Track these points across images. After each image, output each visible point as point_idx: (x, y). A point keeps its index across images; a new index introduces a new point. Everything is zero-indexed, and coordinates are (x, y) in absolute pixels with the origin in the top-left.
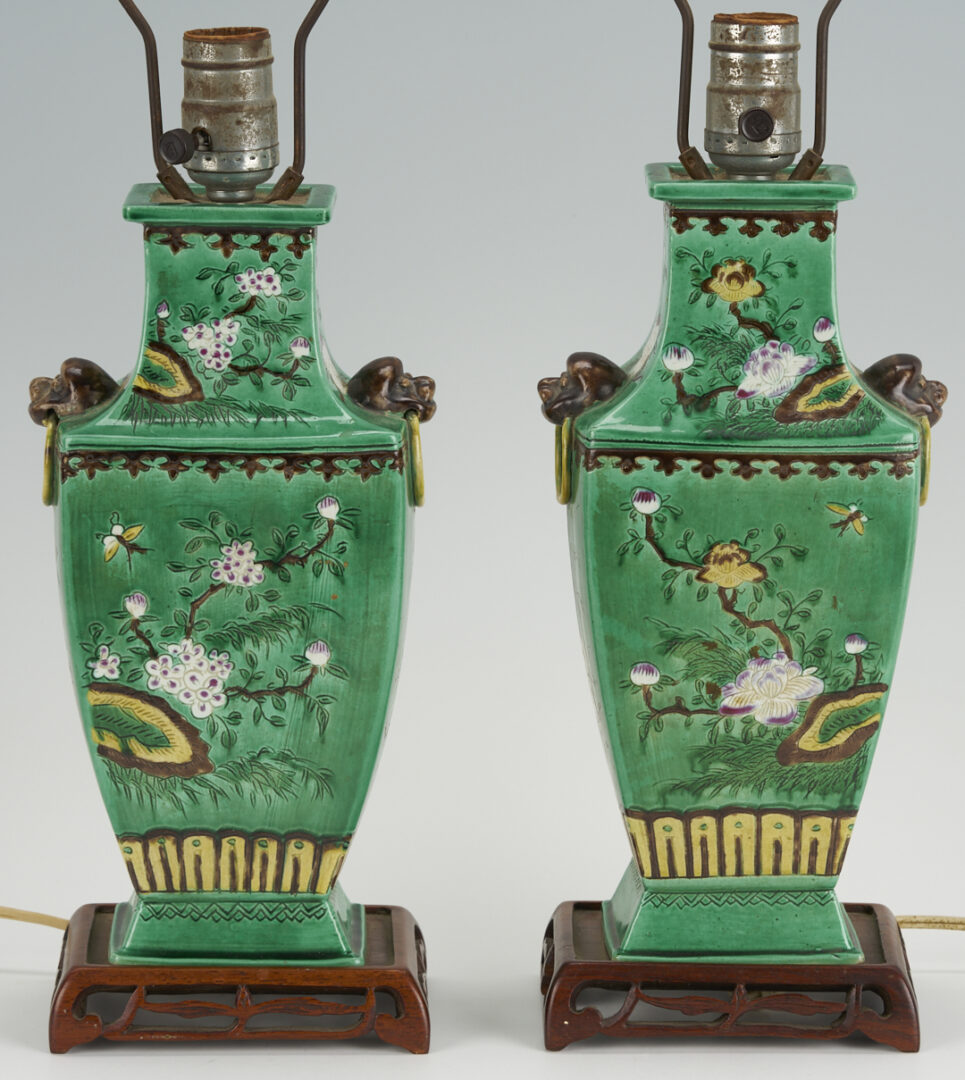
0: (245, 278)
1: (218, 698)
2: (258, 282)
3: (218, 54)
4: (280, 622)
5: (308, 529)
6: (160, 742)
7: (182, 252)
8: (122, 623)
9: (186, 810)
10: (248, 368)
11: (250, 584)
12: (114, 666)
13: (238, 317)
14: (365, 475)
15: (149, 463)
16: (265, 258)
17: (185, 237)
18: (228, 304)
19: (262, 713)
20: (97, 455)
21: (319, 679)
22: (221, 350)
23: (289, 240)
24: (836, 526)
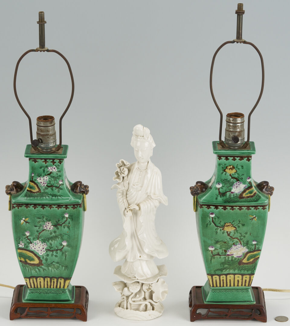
0: (50, 168)
1: (44, 251)
2: (52, 169)
3: (44, 124)
4: (57, 237)
5: (62, 219)
6: (33, 260)
7: (37, 163)
8: (25, 237)
9: (38, 272)
10: (50, 186)
11: (51, 229)
12: (23, 245)
13: (48, 176)
14: (74, 209)
15: (30, 206)
16: (54, 164)
17: (37, 160)
18: (46, 173)
19: (53, 254)
20: (19, 204)
21: (64, 248)
22: (45, 182)
23: (59, 161)
24: (251, 219)
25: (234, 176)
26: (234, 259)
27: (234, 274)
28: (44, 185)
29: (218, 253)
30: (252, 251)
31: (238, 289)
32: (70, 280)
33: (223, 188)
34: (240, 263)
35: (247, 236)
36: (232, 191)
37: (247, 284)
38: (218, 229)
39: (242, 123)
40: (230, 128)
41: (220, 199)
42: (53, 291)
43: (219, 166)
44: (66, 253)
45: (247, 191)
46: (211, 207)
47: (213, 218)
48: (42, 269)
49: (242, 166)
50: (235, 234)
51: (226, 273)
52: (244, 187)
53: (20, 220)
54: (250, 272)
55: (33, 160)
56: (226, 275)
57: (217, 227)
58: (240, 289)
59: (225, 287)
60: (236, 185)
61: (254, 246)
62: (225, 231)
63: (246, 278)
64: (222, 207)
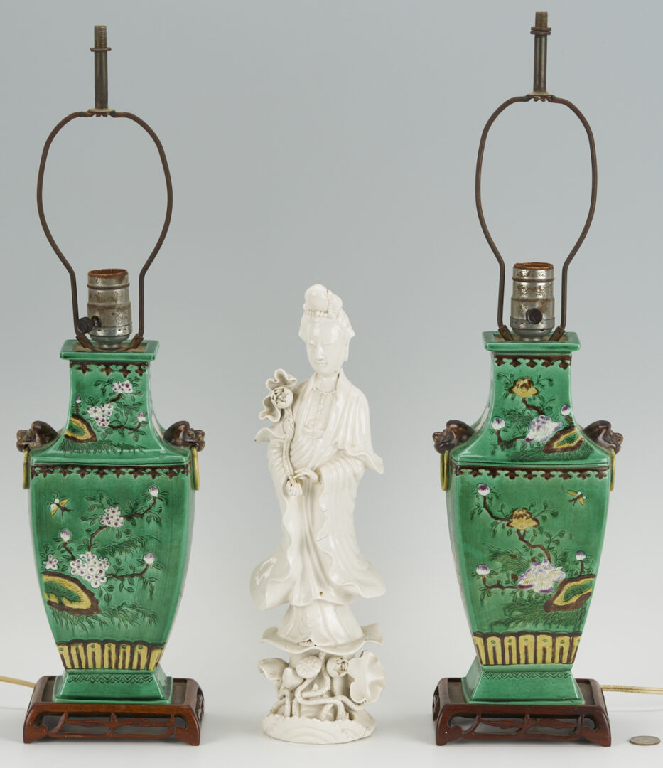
0: (116, 385)
1: (103, 579)
2: (122, 387)
3: (104, 283)
4: (132, 544)
5: (144, 501)
6: (76, 599)
7: (87, 373)
8: (59, 544)
9: (88, 630)
10: (117, 427)
11: (118, 526)
12: (55, 564)
13: (113, 403)
14: (171, 477)
15: (72, 470)
16: (125, 376)
17: (88, 366)
18: (108, 397)
19: (123, 586)
20: (48, 467)
21: (149, 570)
22: (105, 418)
23: (137, 368)
24: (571, 501)
25: (532, 403)
26: (534, 596)
27: (536, 634)
28: (104, 425)
29: (499, 582)
30: (574, 576)
31: (544, 671)
32: (162, 649)
33: (509, 429)
34: (549, 606)
35: (562, 540)
36: (527, 437)
37: (565, 659)
38: (497, 523)
39: (549, 281)
40: (522, 294)
41: (501, 454)
42: (123, 676)
43: (498, 379)
44: (153, 583)
45: (562, 438)
46: (480, 471)
47: (485, 497)
48: (97, 622)
49: (550, 380)
50: (536, 536)
51: (517, 632)
52: (556, 429)
53: (48, 504)
54: (570, 629)
55: (80, 366)
56: (517, 635)
57: (494, 520)
58: (549, 672)
59: (515, 666)
60: (536, 423)
61: (580, 565)
62: (513, 529)
63: (562, 642)
64: (507, 472)
